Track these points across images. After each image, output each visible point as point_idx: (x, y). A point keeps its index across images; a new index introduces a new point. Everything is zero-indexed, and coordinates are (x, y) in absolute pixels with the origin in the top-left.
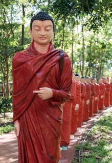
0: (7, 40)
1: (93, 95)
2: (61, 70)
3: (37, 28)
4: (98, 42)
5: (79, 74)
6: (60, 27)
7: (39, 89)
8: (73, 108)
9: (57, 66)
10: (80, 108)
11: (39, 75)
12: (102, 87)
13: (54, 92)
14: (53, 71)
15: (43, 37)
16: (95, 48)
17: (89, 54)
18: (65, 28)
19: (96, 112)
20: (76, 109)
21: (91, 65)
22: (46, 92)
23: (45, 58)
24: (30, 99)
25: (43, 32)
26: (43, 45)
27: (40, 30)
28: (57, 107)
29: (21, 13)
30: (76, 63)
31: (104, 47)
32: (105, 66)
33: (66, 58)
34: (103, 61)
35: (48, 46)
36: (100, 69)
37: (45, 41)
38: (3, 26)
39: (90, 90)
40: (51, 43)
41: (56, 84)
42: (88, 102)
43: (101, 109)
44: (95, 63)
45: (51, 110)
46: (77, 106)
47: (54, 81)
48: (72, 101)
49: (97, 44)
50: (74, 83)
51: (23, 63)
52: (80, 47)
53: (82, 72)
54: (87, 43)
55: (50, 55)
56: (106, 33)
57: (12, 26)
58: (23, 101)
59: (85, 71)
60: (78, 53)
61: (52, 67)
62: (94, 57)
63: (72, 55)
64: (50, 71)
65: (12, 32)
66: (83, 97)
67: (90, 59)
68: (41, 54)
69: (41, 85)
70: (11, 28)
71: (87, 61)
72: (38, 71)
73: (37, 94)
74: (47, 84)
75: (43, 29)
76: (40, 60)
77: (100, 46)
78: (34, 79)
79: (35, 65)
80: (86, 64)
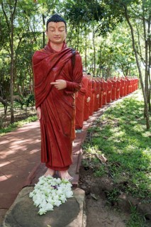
0: (31, 46)
1: (102, 90)
2: (73, 66)
3: (52, 29)
4: (107, 47)
5: (91, 73)
6: (75, 35)
7: (55, 81)
9: (70, 62)
10: (91, 101)
12: (109, 84)
14: (66, 66)
15: (57, 37)
16: (105, 52)
17: (100, 58)
18: (79, 36)
19: (104, 104)
20: (88, 101)
21: (101, 67)
22: (61, 83)
23: (59, 55)
24: (48, 89)
25: (57, 33)
26: (58, 44)
27: (54, 31)
28: (71, 96)
29: (42, 23)
30: (89, 66)
31: (112, 51)
32: (113, 68)
33: (77, 55)
34: (111, 63)
35: (62, 44)
36: (109, 69)
37: (60, 40)
38: (27, 34)
40: (64, 42)
41: (69, 77)
42: (98, 96)
43: (109, 102)
44: (105, 65)
45: (66, 98)
46: (89, 98)
49: (106, 49)
52: (92, 51)
53: (94, 72)
54: (98, 48)
56: (114, 39)
57: (34, 34)
59: (96, 72)
60: (91, 57)
62: (104, 60)
63: (86, 58)
64: (63, 66)
65: (35, 40)
66: (93, 92)
67: (101, 62)
68: (56, 52)
69: (57, 78)
70: (34, 36)
71: (98, 63)
72: (54, 66)
73: (53, 85)
74: (61, 77)
75: (57, 29)
77: (109, 50)
79: (51, 61)
80: (97, 66)
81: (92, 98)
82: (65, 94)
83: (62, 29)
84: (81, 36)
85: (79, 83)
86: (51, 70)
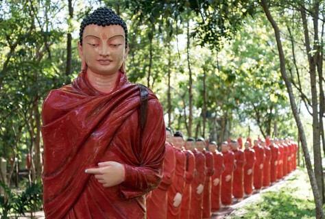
0: (37, 65)
1: (210, 174)
2: (142, 127)
3: (93, 41)
4: (220, 68)
5: (183, 131)
6: (143, 40)
7: (96, 166)
8: (171, 202)
9: (134, 118)
10: (184, 202)
11: (98, 135)
12: (227, 158)
13: (127, 171)
14: (125, 128)
15: (105, 59)
16: (214, 80)
17: (203, 93)
18: (154, 41)
19: (216, 209)
20: (176, 204)
21: (206, 115)
22: (111, 171)
23: (109, 100)
24: (78, 184)
25: (105, 50)
26: (106, 74)
27: (98, 45)
28: (136, 201)
29: (66, 11)
30: (177, 111)
31: (231, 78)
32: (235, 116)
33: (153, 101)
34: (231, 106)
35: (115, 77)
36: (226, 120)
37: (110, 67)
38: (28, 35)
39: (205, 164)
40: (121, 71)
42: (200, 188)
43: (227, 202)
44: (214, 110)
45: (123, 208)
46: (178, 197)
47: (128, 149)
48: (167, 186)
49: (217, 73)
50: (171, 152)
51: (65, 112)
52: (184, 77)
53: (188, 128)
54: (197, 71)
55: (120, 96)
56: (236, 51)
57: (46, 36)
58: (65, 190)
59: (194, 127)
60: (181, 91)
61: (124, 120)
62: (213, 99)
63: (169, 95)
64: (119, 128)
65: (47, 49)
66: (189, 180)
67: (205, 102)
68: (102, 94)
69: (101, 157)
70: (45, 40)
71: (199, 106)
72: (95, 129)
73: (92, 175)
74: (113, 154)
75: (104, 43)
76: (99, 105)
77: (225, 77)
78: (87, 145)
79: (88, 116)
80: (197, 113)
81: (185, 195)
82: (121, 197)
83: (116, 42)
84: (158, 42)
85: (155, 168)
86: (88, 137)
